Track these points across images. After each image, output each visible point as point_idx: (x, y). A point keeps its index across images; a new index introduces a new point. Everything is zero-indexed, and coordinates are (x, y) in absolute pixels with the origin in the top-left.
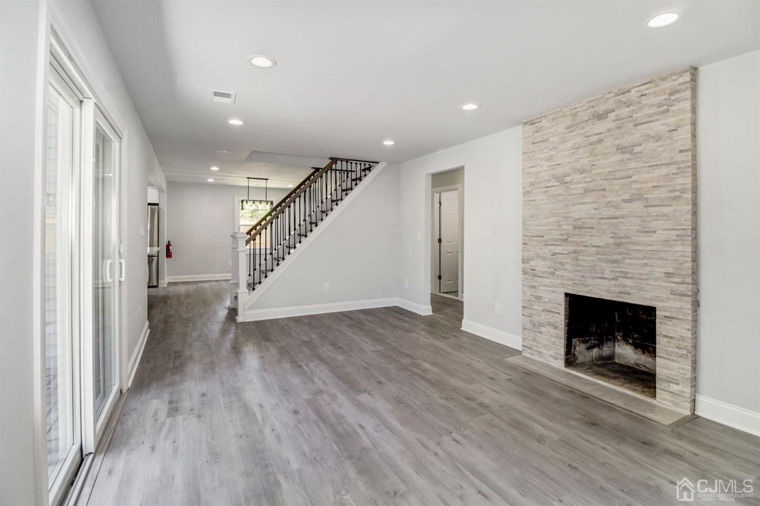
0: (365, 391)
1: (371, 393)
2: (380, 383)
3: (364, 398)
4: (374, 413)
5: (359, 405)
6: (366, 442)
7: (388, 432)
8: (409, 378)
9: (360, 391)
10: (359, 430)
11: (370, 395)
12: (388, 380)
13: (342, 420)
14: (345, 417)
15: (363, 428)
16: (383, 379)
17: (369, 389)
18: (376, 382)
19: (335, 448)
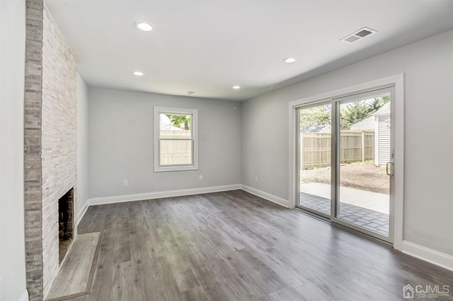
0: (240, 251)
1: (236, 250)
2: (230, 259)
3: (240, 247)
4: (234, 239)
5: (242, 243)
6: (236, 228)
7: (227, 231)
8: (205, 263)
9: (243, 252)
10: (241, 232)
11: (236, 249)
12: (223, 260)
13: (249, 235)
14: (249, 237)
15: (239, 232)
16: (227, 262)
17: (237, 253)
18: (233, 259)
19: (248, 227)
